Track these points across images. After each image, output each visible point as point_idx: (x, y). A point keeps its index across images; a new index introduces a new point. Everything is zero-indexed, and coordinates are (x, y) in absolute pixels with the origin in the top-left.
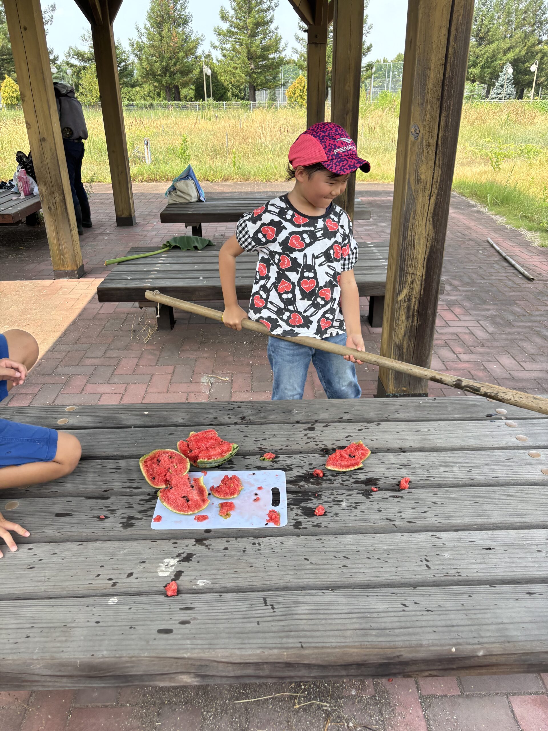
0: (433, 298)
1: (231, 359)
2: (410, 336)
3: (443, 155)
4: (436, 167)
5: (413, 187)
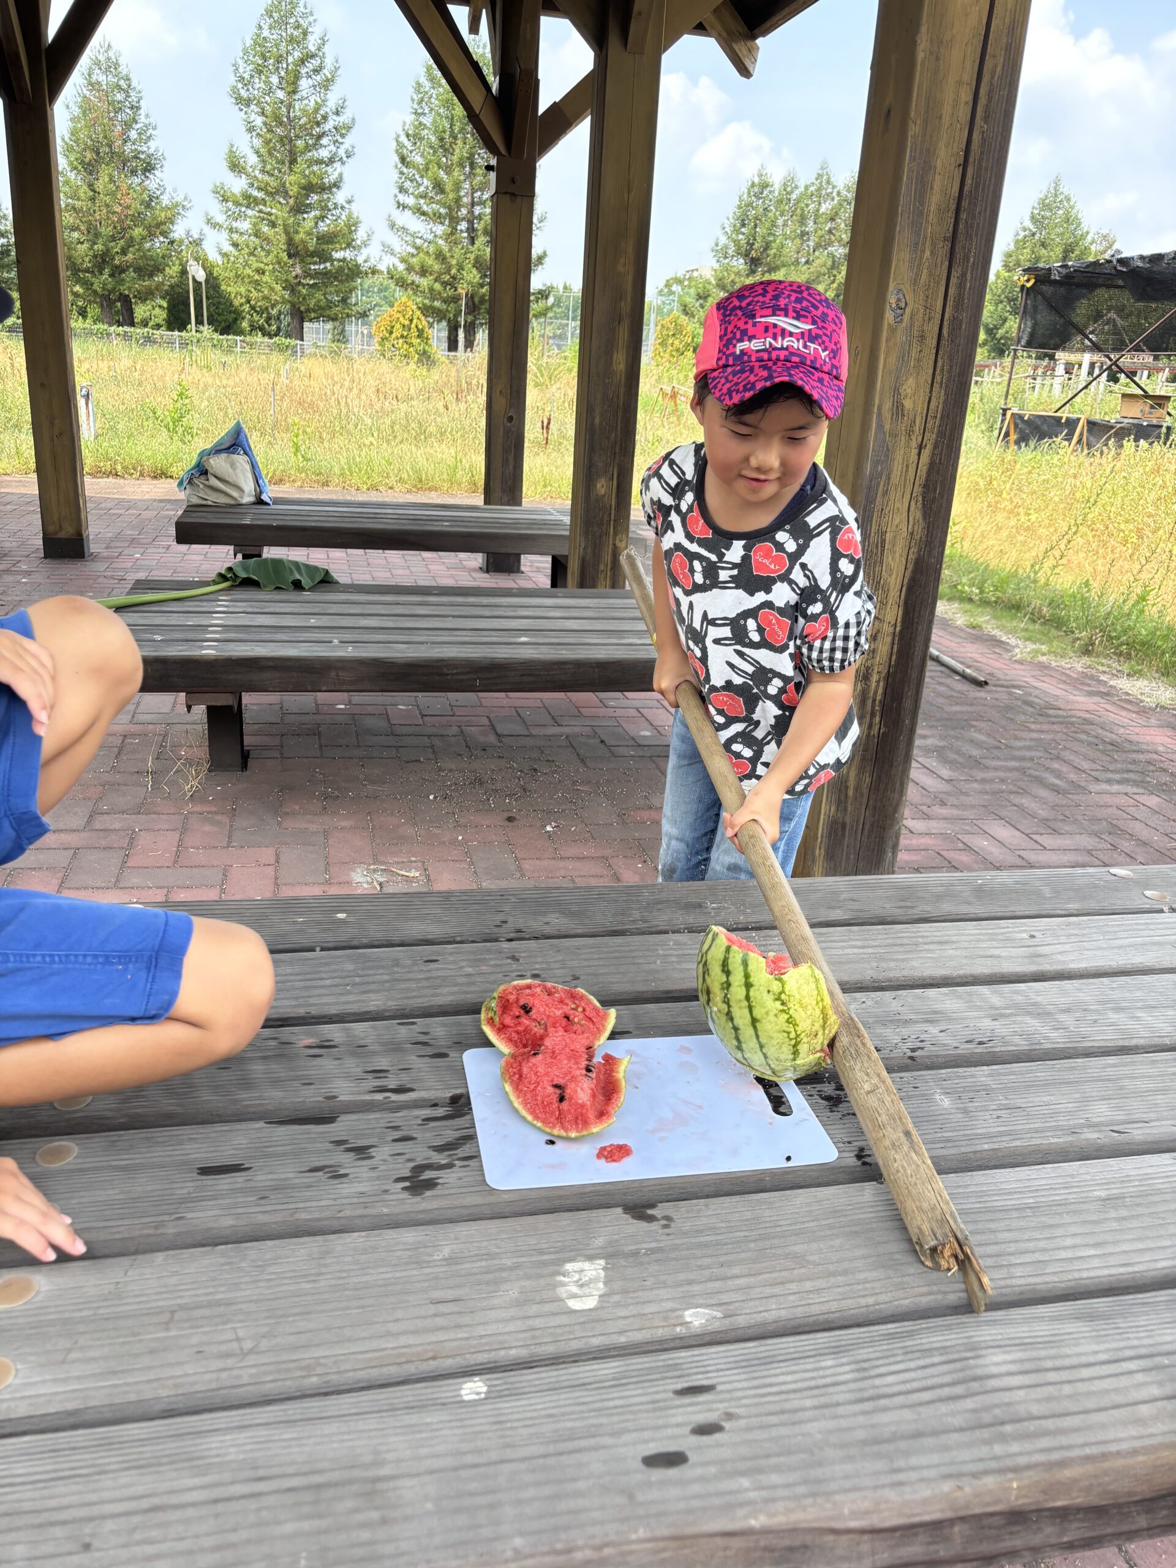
0: (914, 675)
1: (410, 831)
2: (863, 759)
3: (951, 360)
4: (936, 386)
5: (887, 427)
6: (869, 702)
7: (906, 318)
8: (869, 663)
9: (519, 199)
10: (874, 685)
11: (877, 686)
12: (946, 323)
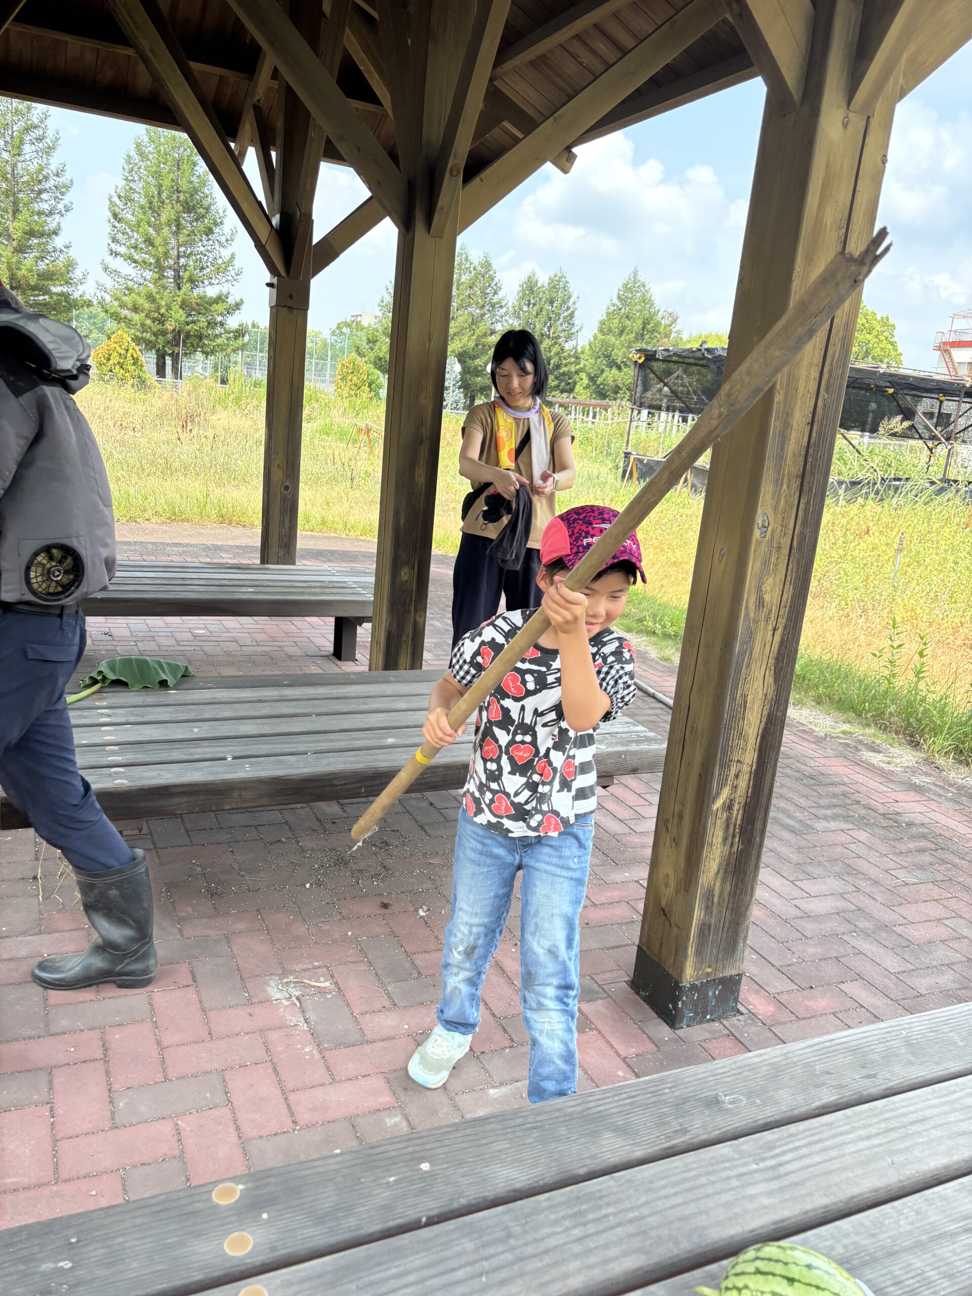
0: (764, 803)
2: (726, 872)
3: (798, 564)
4: (787, 583)
5: (752, 615)
6: (732, 827)
7: (768, 533)
8: (732, 797)
9: (295, 311)
10: (735, 812)
11: (738, 814)
12: (795, 537)
